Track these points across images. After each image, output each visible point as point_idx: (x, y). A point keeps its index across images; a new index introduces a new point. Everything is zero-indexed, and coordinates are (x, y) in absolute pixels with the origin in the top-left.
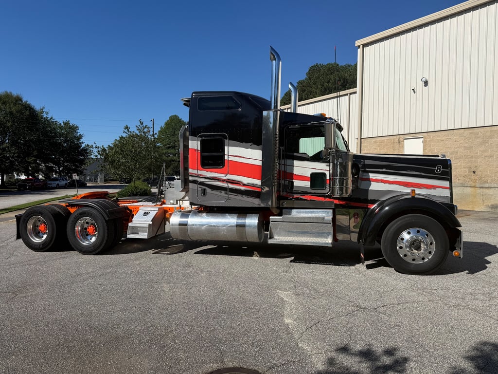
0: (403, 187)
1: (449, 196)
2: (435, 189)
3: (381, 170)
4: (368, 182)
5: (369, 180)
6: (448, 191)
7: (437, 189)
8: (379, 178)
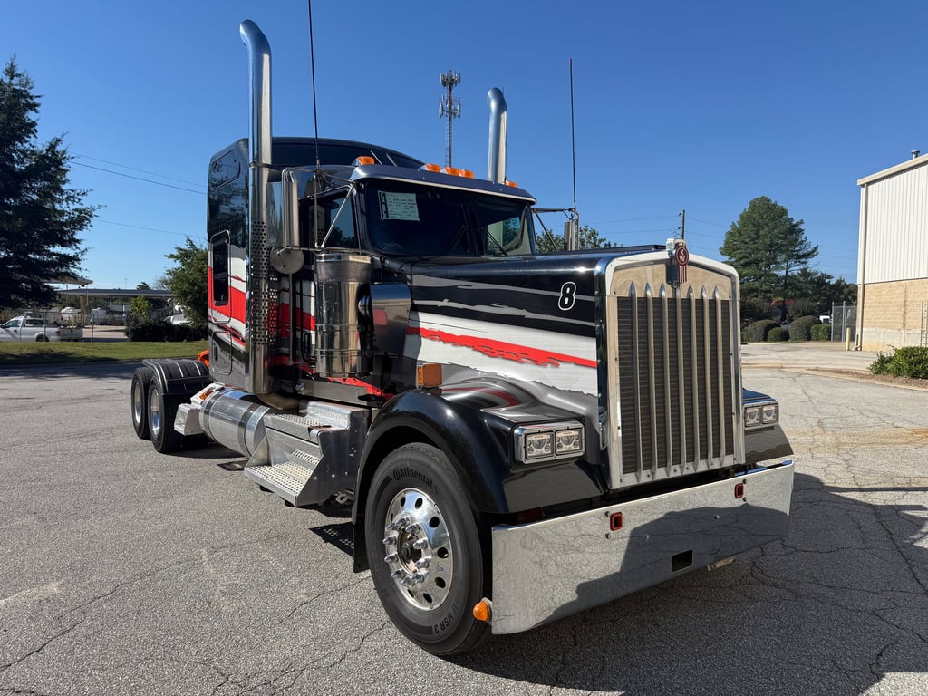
0: (479, 354)
1: (595, 393)
2: (557, 366)
3: (439, 304)
4: (416, 336)
5: (417, 332)
6: (593, 374)
7: (562, 365)
8: (436, 328)
